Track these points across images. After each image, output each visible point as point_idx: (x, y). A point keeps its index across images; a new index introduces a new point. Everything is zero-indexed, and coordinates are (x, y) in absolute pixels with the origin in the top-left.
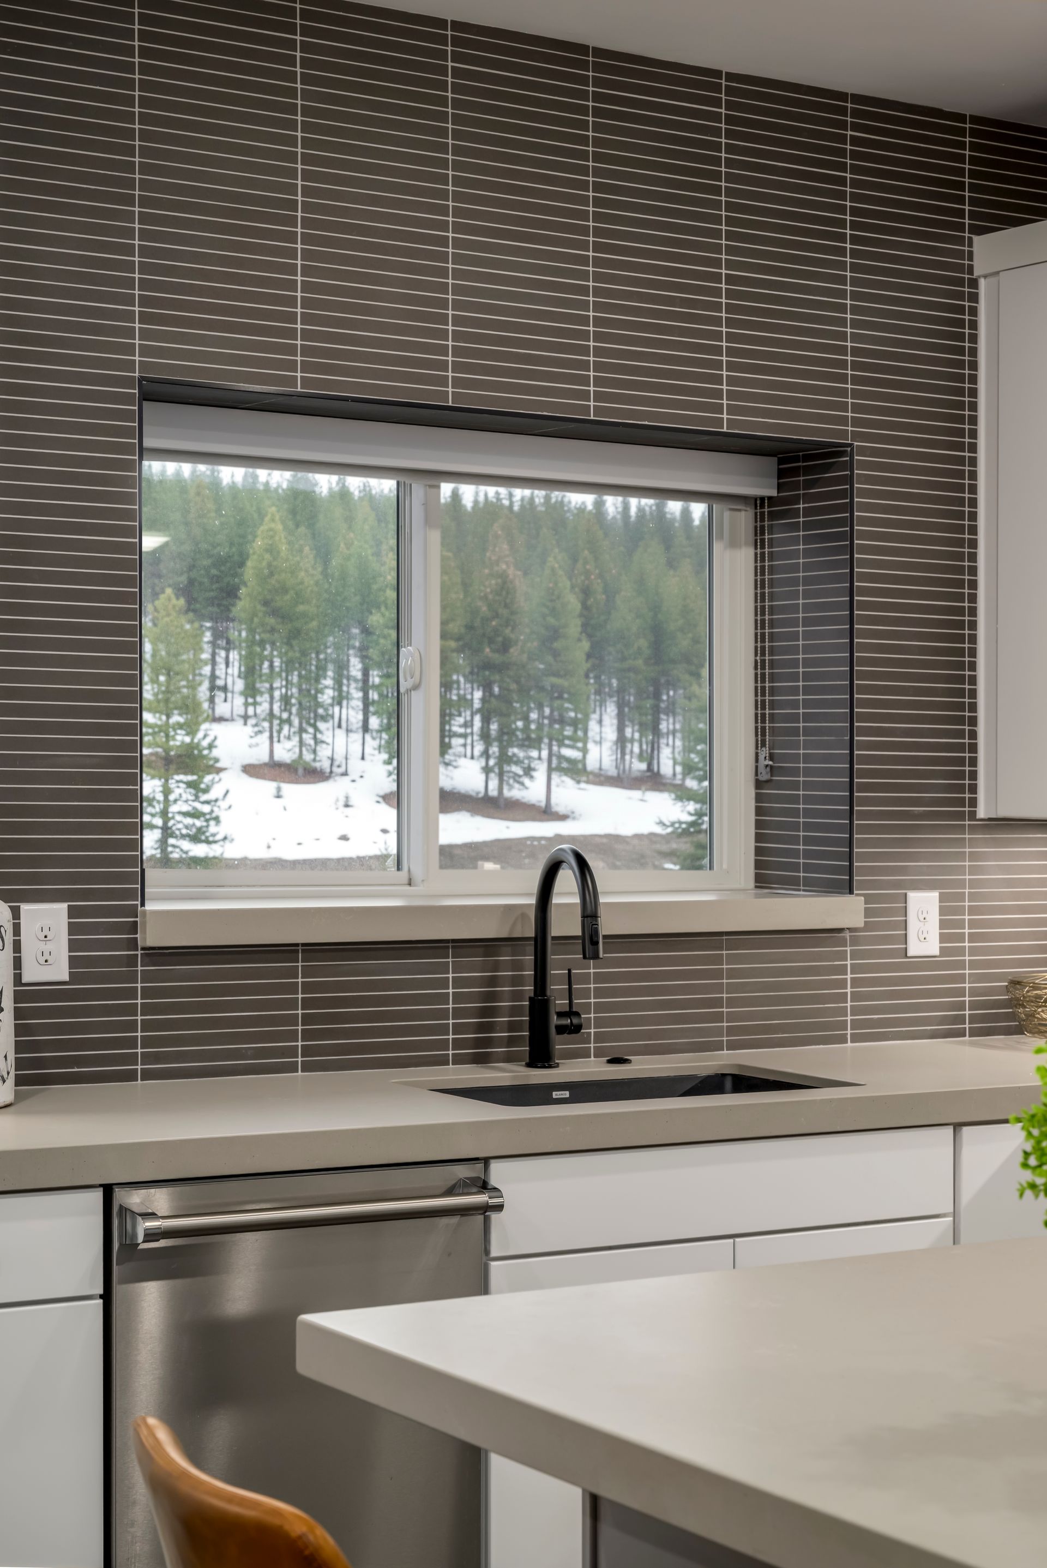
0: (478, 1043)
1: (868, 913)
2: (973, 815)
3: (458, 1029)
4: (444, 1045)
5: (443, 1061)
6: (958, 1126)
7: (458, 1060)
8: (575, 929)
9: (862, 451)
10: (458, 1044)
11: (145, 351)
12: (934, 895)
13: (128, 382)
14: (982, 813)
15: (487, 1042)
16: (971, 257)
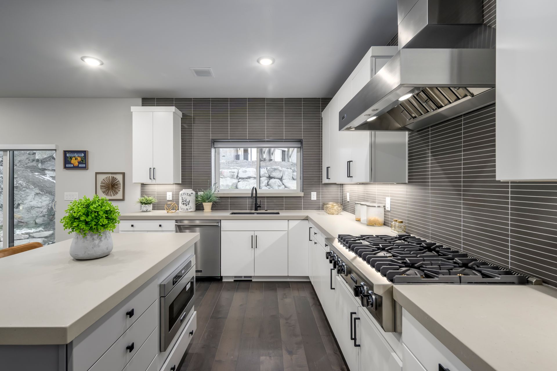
0: (251, 208)
1: (304, 194)
2: (322, 183)
3: (248, 206)
4: (247, 208)
5: (247, 210)
6: (288, 220)
7: (248, 210)
8: (255, 196)
9: (304, 140)
10: (248, 208)
11: (211, 137)
12: (315, 193)
13: (210, 140)
14: (323, 182)
15: (252, 208)
16: (321, 115)
